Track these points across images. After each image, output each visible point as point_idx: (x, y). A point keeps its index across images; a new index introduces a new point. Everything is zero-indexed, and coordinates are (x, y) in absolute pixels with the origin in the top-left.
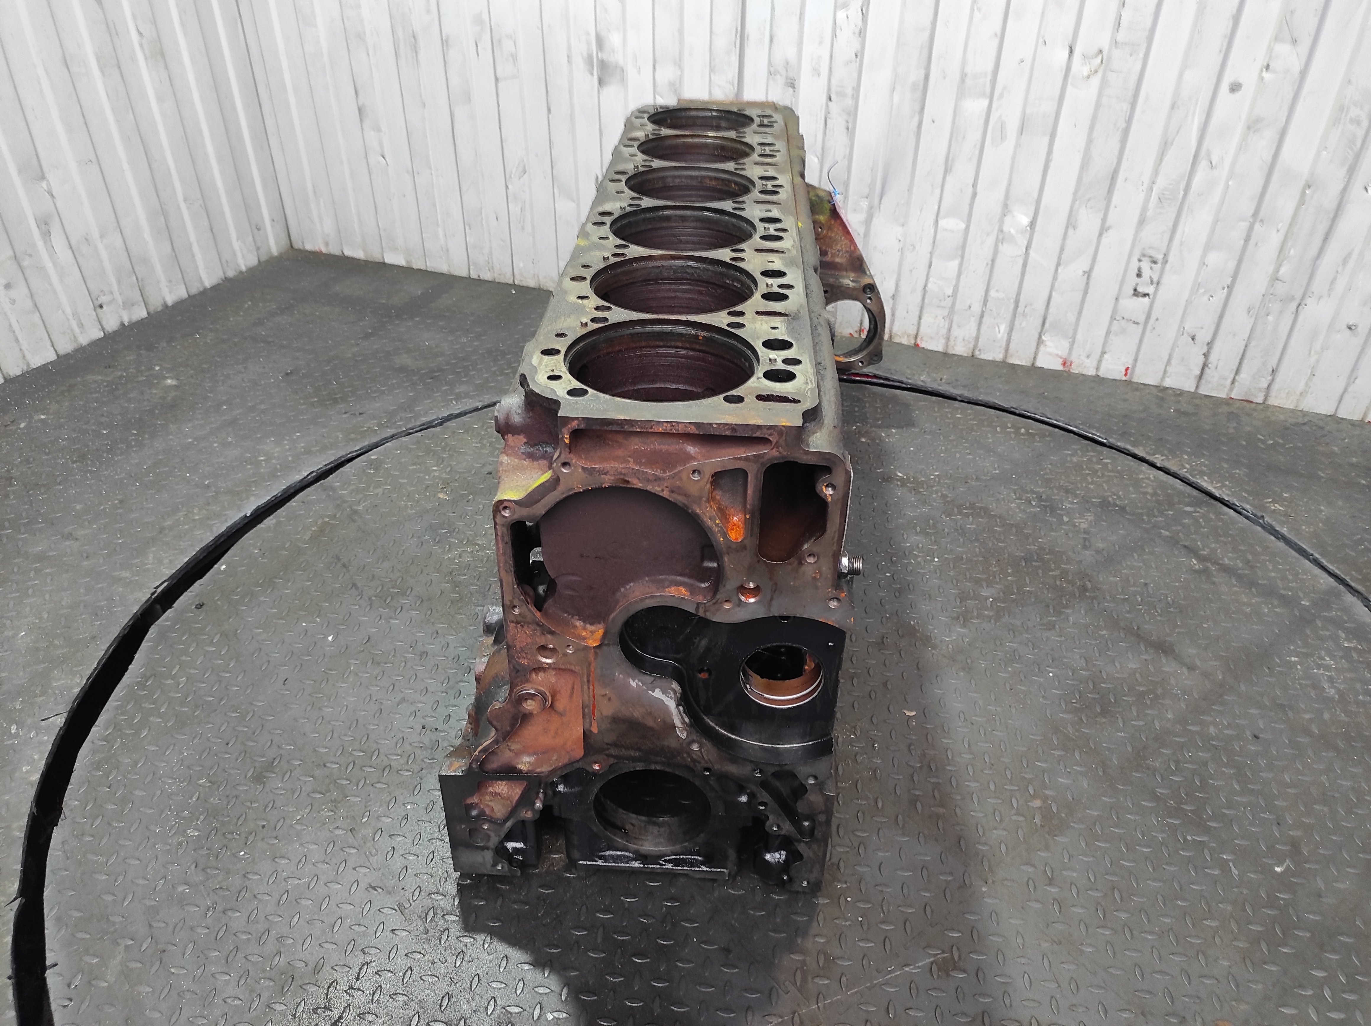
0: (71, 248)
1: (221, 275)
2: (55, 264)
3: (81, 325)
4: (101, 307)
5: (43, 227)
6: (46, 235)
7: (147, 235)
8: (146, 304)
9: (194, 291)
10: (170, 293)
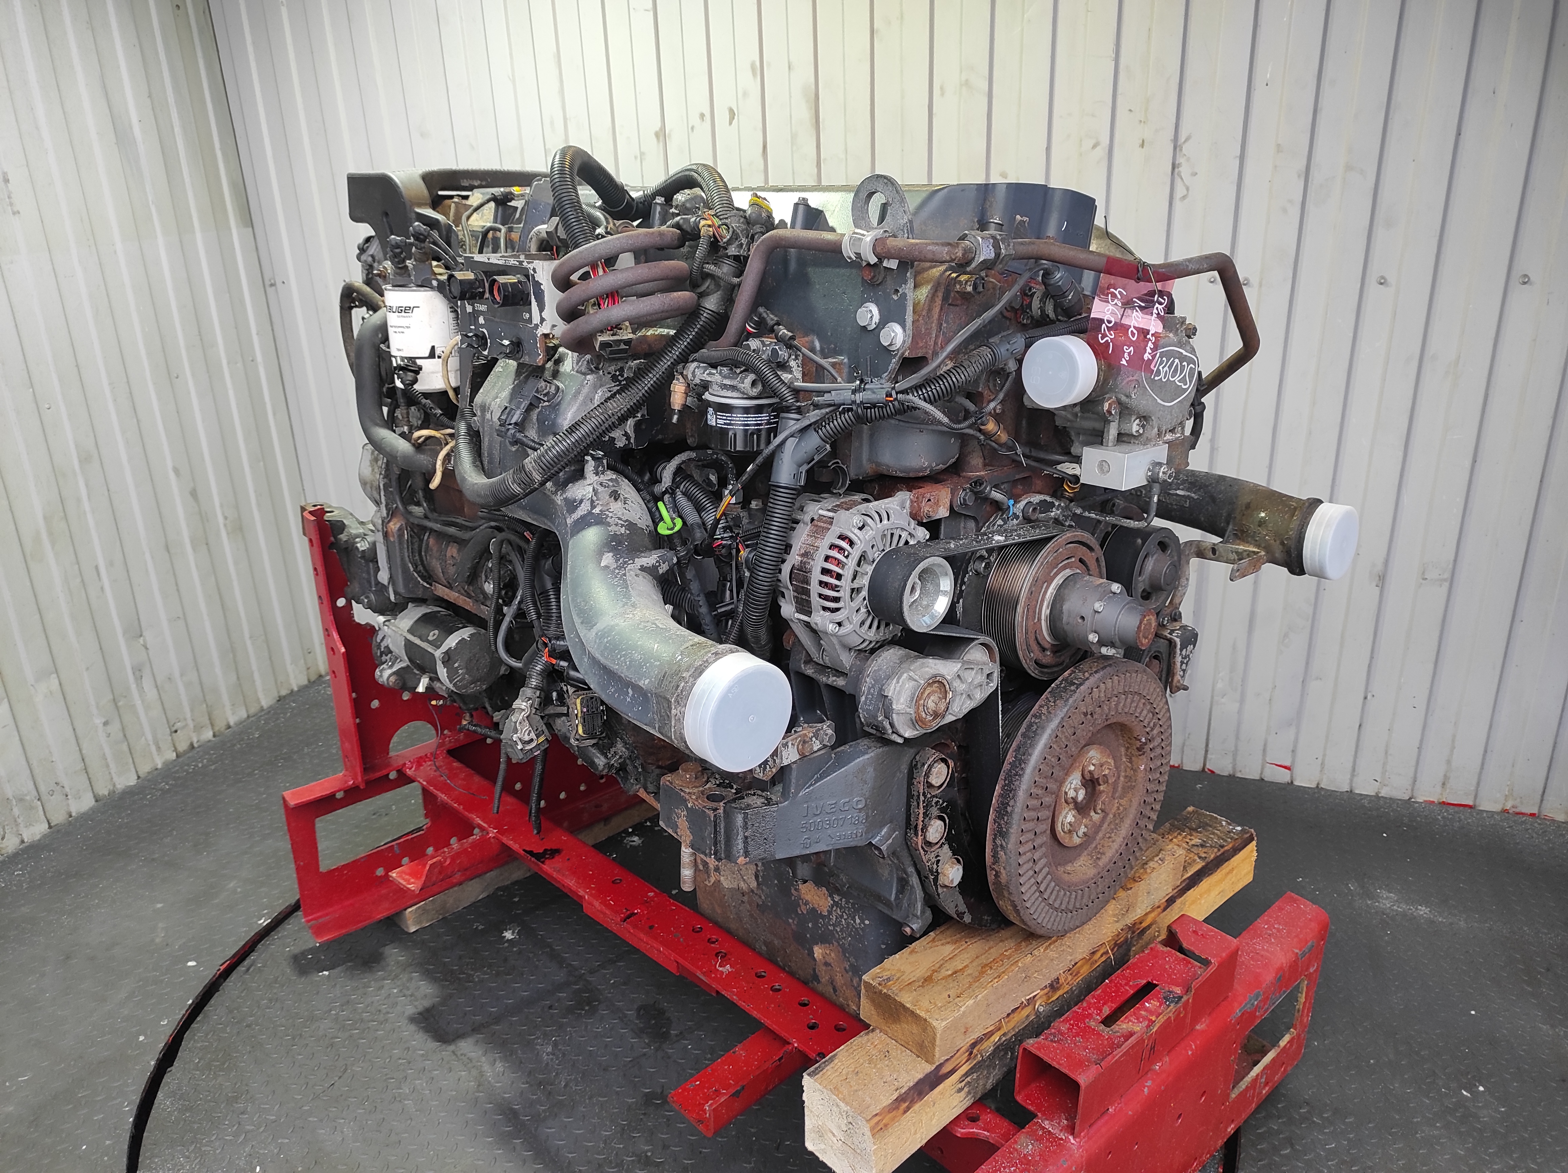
0: (157, 687)
1: (275, 695)
2: (143, 701)
3: (159, 748)
4: (176, 731)
5: (137, 673)
6: (139, 679)
7: (218, 670)
8: (212, 725)
9: (253, 711)
10: (233, 714)
